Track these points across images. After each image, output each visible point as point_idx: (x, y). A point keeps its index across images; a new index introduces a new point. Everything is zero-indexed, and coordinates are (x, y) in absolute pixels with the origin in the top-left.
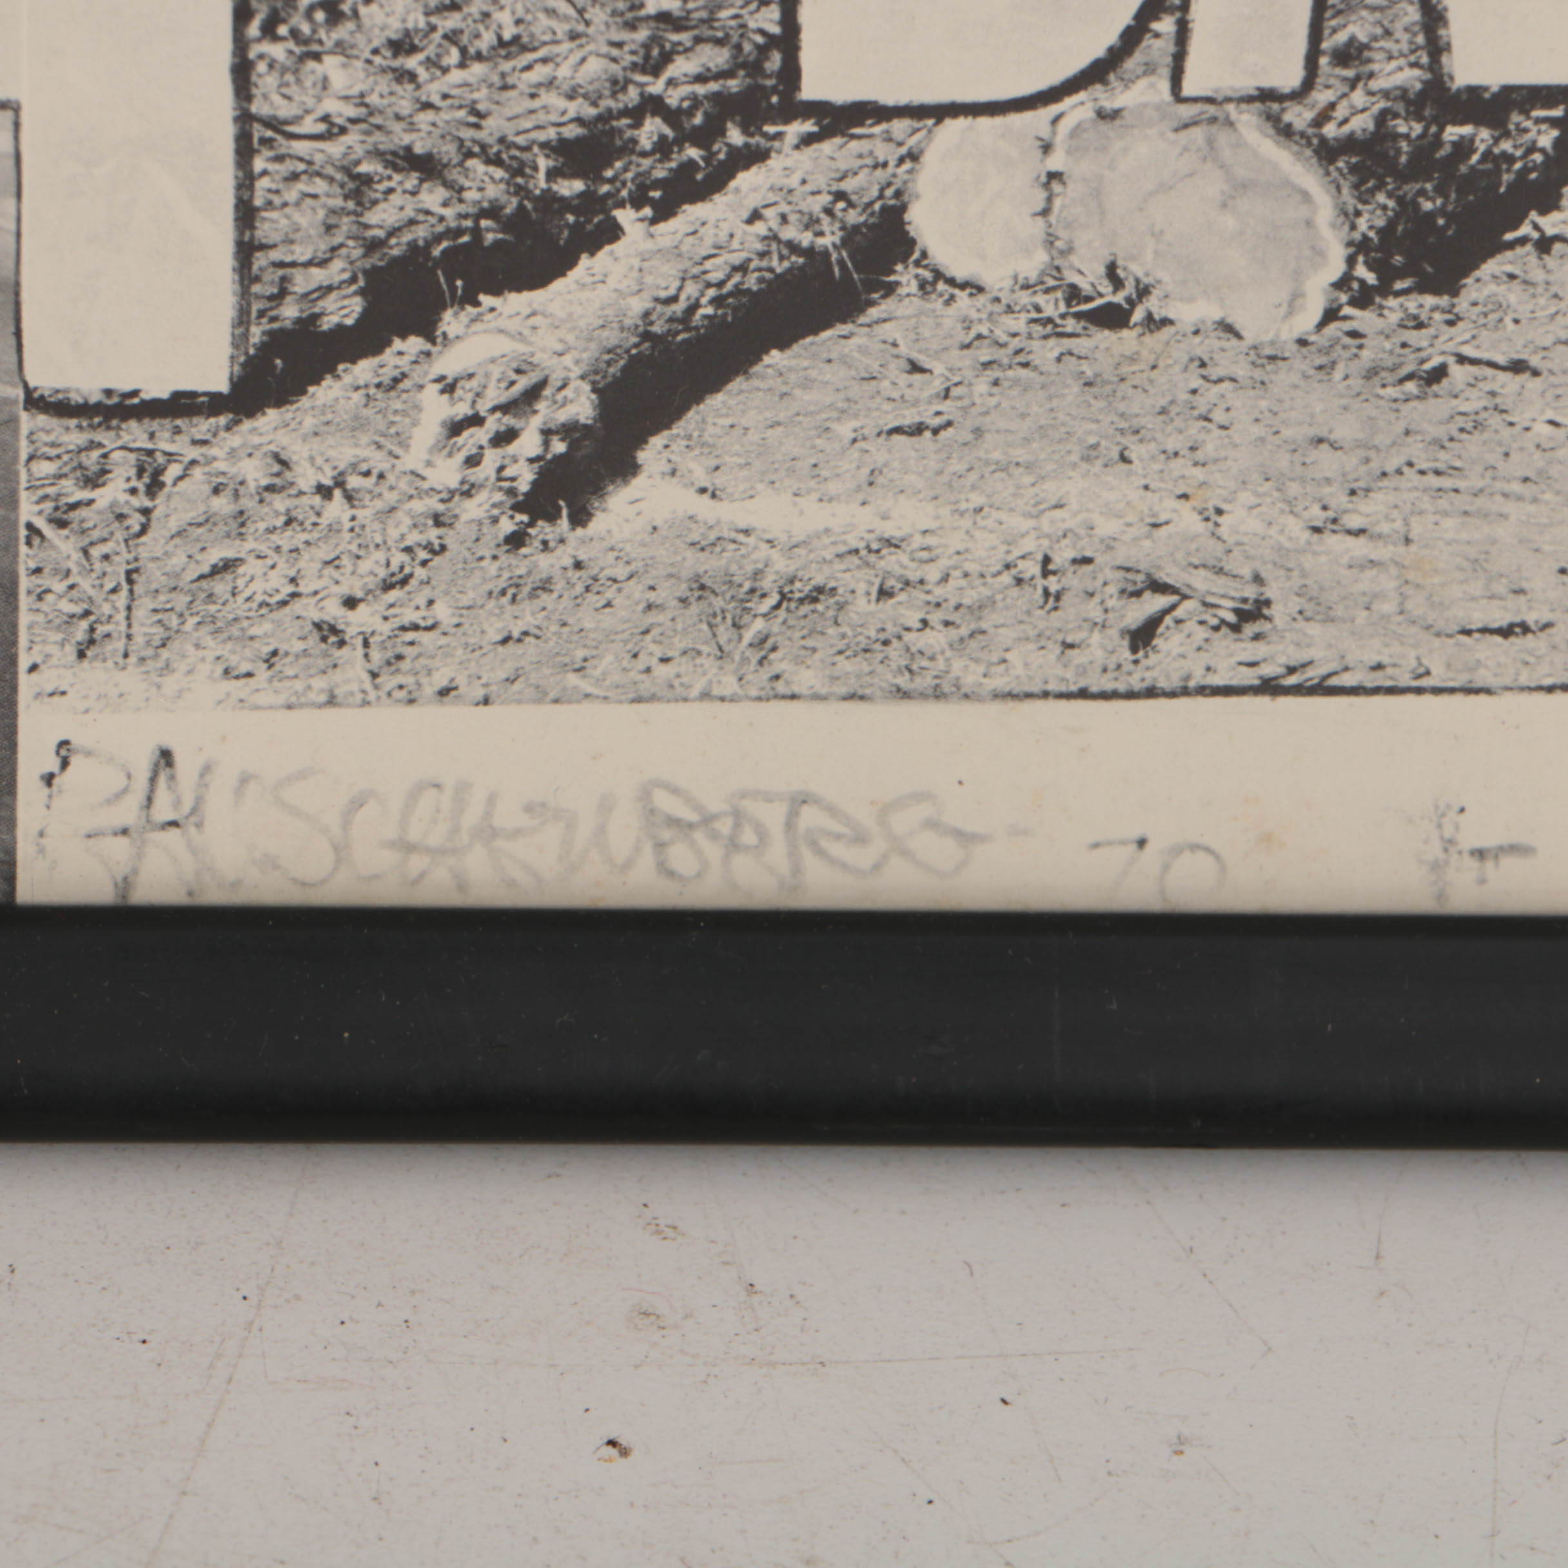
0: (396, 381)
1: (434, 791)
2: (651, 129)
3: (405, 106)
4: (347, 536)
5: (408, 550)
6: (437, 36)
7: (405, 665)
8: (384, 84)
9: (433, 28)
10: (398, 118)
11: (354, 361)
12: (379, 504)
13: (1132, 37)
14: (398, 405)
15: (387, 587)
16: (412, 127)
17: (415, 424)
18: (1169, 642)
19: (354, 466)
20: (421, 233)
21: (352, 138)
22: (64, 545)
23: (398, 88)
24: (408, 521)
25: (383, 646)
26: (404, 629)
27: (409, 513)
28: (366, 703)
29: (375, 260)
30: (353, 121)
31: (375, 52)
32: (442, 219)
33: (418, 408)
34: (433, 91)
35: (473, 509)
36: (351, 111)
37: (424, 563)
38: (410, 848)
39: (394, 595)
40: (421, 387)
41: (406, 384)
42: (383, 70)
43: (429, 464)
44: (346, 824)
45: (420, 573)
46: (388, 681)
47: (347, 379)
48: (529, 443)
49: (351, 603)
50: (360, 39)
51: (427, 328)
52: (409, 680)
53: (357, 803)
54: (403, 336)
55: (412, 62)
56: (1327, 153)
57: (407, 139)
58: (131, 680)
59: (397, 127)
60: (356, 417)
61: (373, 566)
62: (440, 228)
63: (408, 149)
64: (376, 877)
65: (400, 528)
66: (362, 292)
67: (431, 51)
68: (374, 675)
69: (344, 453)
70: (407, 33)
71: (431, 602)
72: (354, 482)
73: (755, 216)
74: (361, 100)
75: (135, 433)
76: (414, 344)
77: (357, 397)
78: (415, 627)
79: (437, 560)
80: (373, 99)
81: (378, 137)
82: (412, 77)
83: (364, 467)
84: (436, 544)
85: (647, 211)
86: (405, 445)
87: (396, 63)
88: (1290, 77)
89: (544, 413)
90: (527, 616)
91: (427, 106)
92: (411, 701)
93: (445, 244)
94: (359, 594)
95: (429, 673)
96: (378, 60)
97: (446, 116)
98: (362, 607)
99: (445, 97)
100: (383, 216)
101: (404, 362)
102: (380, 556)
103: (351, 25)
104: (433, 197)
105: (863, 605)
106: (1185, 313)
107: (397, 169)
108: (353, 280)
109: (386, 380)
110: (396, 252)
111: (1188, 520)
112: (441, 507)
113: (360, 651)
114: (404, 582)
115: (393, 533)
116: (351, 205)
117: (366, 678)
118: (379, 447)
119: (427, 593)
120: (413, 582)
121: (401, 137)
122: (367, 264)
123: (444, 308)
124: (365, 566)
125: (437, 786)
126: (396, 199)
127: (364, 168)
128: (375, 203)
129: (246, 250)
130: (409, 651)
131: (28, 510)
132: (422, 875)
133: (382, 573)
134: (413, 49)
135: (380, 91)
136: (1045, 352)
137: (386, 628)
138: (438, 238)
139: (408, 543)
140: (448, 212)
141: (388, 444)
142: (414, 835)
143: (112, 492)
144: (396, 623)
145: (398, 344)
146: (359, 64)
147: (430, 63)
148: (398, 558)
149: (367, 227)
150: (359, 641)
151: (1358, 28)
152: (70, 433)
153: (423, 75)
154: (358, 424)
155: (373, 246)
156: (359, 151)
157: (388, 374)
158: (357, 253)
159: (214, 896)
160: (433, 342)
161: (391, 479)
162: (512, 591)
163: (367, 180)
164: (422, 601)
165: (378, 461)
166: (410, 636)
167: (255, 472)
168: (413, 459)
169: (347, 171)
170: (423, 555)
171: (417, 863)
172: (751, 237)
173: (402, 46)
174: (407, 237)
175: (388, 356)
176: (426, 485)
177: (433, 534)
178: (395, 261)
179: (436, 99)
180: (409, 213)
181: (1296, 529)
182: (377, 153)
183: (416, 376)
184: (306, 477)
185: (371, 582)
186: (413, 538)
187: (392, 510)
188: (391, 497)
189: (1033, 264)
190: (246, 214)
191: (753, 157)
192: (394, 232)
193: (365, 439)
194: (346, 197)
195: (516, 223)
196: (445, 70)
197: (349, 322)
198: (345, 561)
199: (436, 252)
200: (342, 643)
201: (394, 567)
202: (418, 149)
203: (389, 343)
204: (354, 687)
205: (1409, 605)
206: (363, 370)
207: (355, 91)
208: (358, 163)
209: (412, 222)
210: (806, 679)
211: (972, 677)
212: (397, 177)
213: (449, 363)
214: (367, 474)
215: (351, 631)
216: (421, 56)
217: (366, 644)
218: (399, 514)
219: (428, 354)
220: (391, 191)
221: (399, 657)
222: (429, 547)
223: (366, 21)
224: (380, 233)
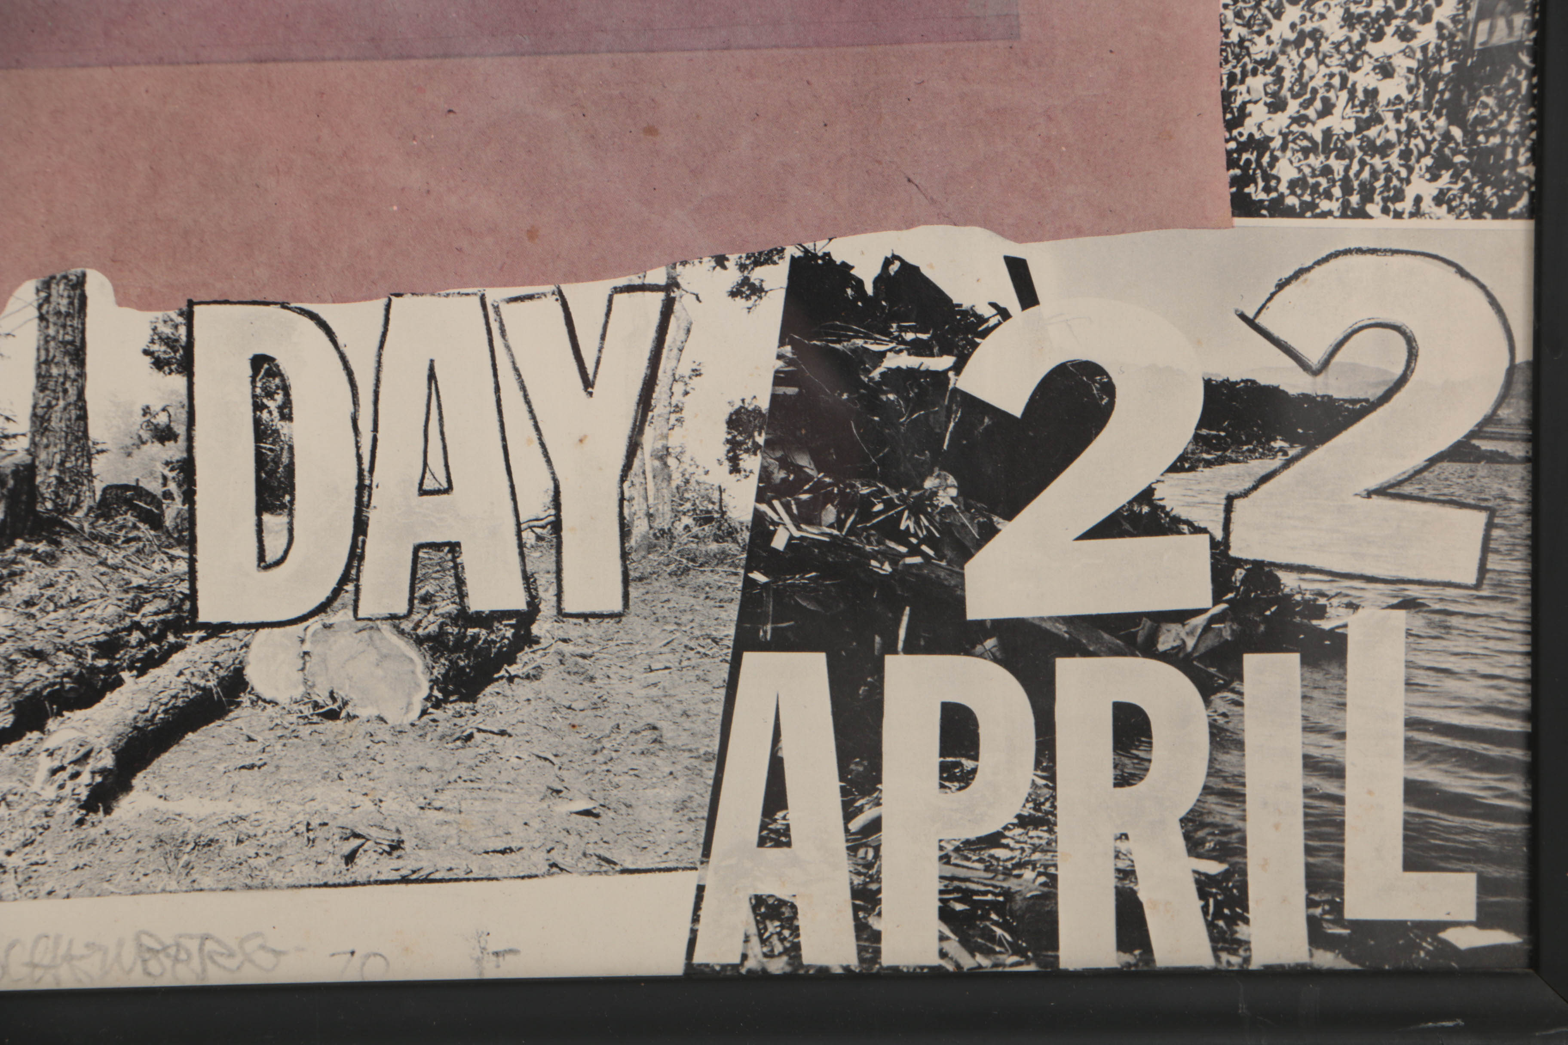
0: (28, 751)
1: (45, 939)
2: (136, 636)
3: (31, 630)
4: (7, 823)
5: (34, 828)
6: (44, 598)
7: (33, 881)
8: (22, 620)
9: (42, 595)
10: (28, 635)
11: (9, 743)
12: (21, 808)
13: (337, 592)
14: (28, 762)
15: (25, 845)
16: (34, 639)
17: (36, 770)
18: (362, 860)
19: (10, 790)
20: (38, 685)
21: (8, 644)
23: (27, 622)
24: (33, 815)
25: (23, 873)
26: (32, 864)
27: (34, 811)
28: (15, 900)
29: (18, 698)
30: (9, 637)
31: (18, 606)
32: (47, 678)
33: (37, 763)
34: (42, 623)
35: (61, 809)
36: (8, 632)
37: (41, 834)
38: (34, 966)
39: (27, 849)
40: (39, 754)
41: (32, 753)
42: (22, 614)
43: (42, 789)
44: (7, 955)
45: (39, 838)
46: (25, 889)
47: (7, 752)
48: (85, 778)
49: (9, 853)
50: (11, 601)
51: (41, 728)
52: (34, 888)
53: (12, 946)
54: (31, 731)
55: (33, 610)
56: (419, 641)
57: (32, 644)
59: (27, 638)
60: (11, 769)
61: (19, 836)
62: (46, 683)
63: (32, 648)
64: (19, 980)
65: (30, 818)
66: (13, 712)
67: (41, 605)
68: (19, 886)
70: (32, 598)
71: (44, 852)
72: (10, 798)
73: (181, 673)
74: (12, 627)
76: (36, 735)
77: (11, 759)
78: (37, 864)
79: (47, 832)
80: (17, 627)
81: (19, 643)
82: (33, 616)
83: (14, 791)
84: (46, 825)
85: (135, 672)
86: (32, 780)
87: (27, 611)
88: (402, 608)
89: (93, 764)
90: (86, 857)
91: (40, 629)
92: (35, 898)
93: (48, 690)
94: (12, 849)
95: (43, 884)
96: (19, 609)
97: (48, 633)
98: (14, 855)
99: (48, 624)
100: (22, 678)
101: (31, 743)
102: (21, 831)
103: (7, 595)
104: (43, 669)
105: (230, 847)
106: (365, 712)
107: (28, 657)
108: (9, 707)
109: (24, 751)
110: (27, 694)
111: (367, 805)
112: (48, 808)
113: (13, 875)
114: (32, 843)
115: (27, 821)
116: (8, 674)
117: (16, 887)
118: (21, 782)
119: (42, 848)
120: (36, 843)
121: (29, 643)
122: (15, 699)
123: (48, 717)
124: (15, 836)
125: (47, 937)
126: (27, 670)
127: (13, 657)
128: (18, 672)
130: (35, 875)
132: (40, 979)
133: (22, 839)
134: (34, 604)
135: (20, 623)
136: (305, 731)
137: (24, 864)
138: (45, 687)
139: (34, 825)
140: (50, 675)
141: (25, 780)
142: (37, 960)
144: (29, 862)
145: (29, 735)
146: (11, 612)
147: (42, 610)
148: (30, 832)
149: (15, 683)
150: (12, 871)
151: (429, 587)
153: (38, 615)
154: (12, 772)
155: (17, 691)
156: (11, 650)
157: (24, 749)
158: (11, 695)
160: (43, 732)
161: (26, 796)
162: (79, 845)
163: (14, 662)
164: (39, 851)
165: (21, 788)
166: (35, 868)
168: (35, 787)
169: (6, 658)
170: (40, 830)
171: (38, 973)
172: (178, 684)
173: (29, 603)
174: (32, 687)
175: (24, 740)
176: (41, 798)
177: (44, 821)
178: (28, 697)
179: (44, 626)
180: (33, 676)
181: (413, 808)
182: (19, 651)
183: (36, 750)
185: (18, 843)
186: (36, 823)
187: (27, 810)
188: (26, 804)
189: (298, 692)
191: (178, 647)
192: (27, 685)
193: (15, 778)
194: (6, 670)
195: (79, 679)
196: (48, 613)
197: (8, 726)
198: (7, 834)
199: (45, 693)
200: (5, 872)
201: (28, 837)
202: (37, 648)
203: (24, 735)
204: (10, 892)
205: (462, 841)
206: (14, 747)
207: (9, 624)
208: (11, 655)
209: (35, 680)
210: (206, 881)
211: (276, 877)
212: (28, 661)
213: (51, 743)
214: (15, 794)
215: (9, 867)
216: (37, 607)
217: (16, 872)
218: (30, 812)
219: (41, 739)
220: (25, 667)
221: (30, 878)
222: (42, 827)
223: (14, 593)
224: (20, 686)
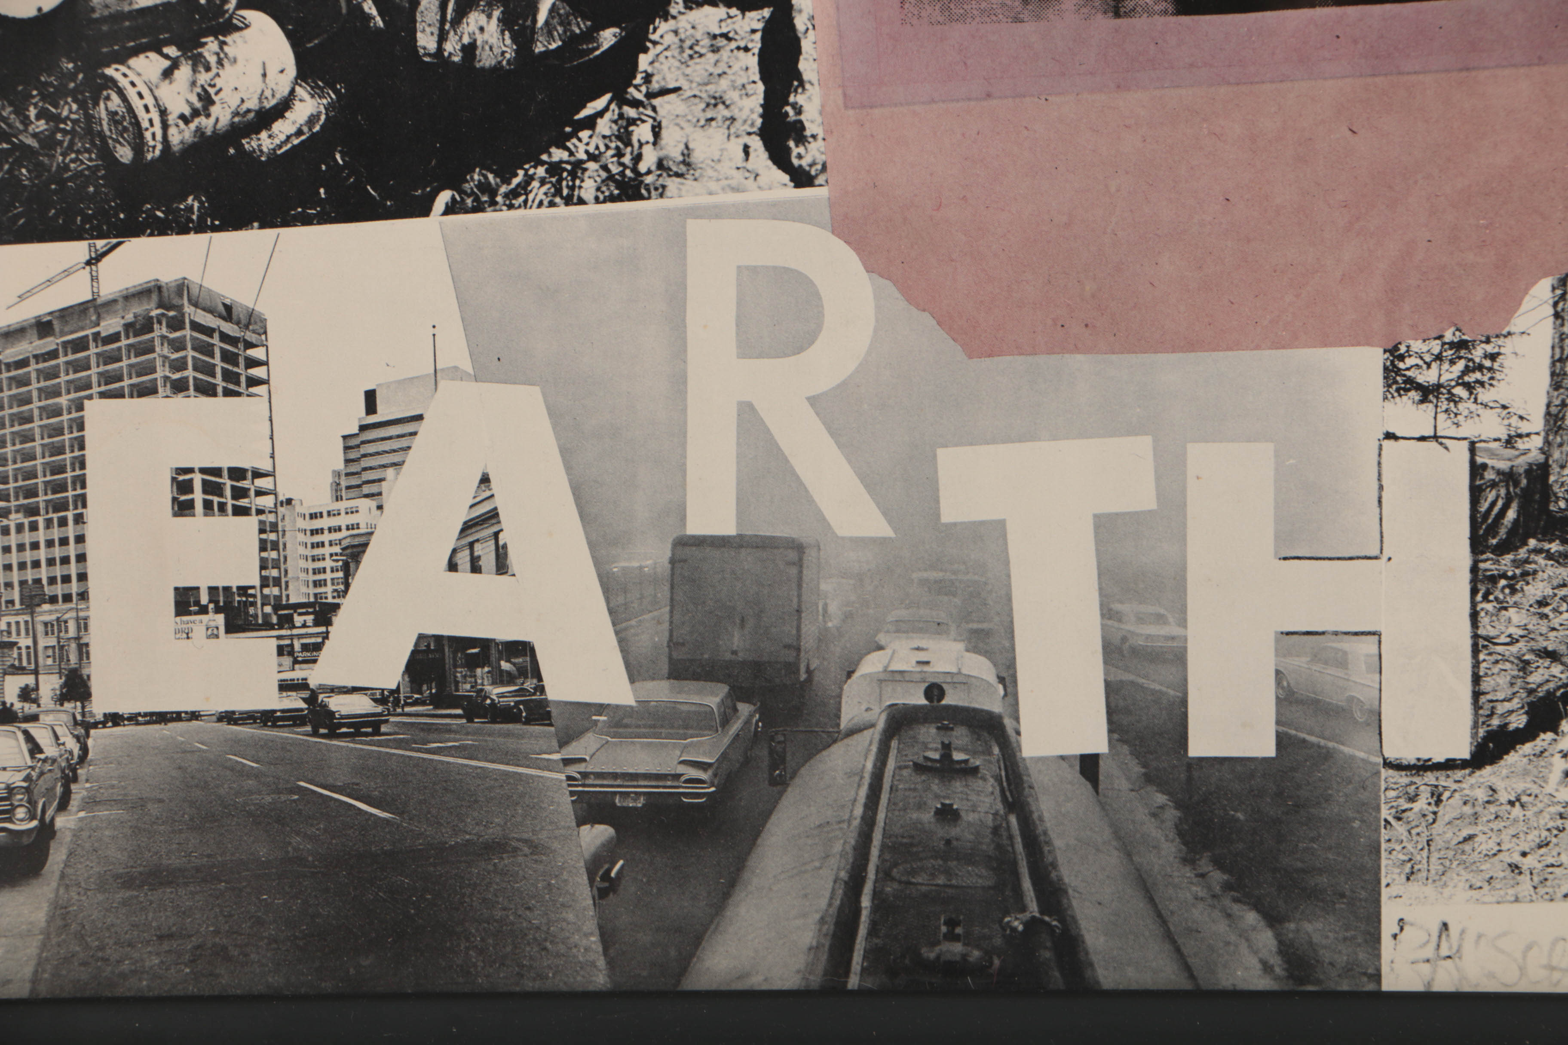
0: (1542, 752)
1: (1562, 942)
3: (1544, 630)
4: (1522, 823)
5: (1549, 830)
6: (1557, 598)
7: (1548, 883)
8: (1535, 620)
9: (1555, 595)
10: (1541, 635)
11: (1523, 744)
12: (1535, 809)
14: (1543, 763)
15: (1540, 847)
16: (1547, 639)
17: (1550, 772)
19: (1524, 791)
20: (1551, 686)
21: (1521, 644)
22: (1400, 828)
23: (1540, 622)
24: (1548, 817)
25: (1539, 875)
26: (1548, 866)
27: (1549, 813)
28: (1532, 901)
29: (1532, 698)
30: (1522, 637)
31: (1531, 606)
32: (1560, 679)
33: (1551, 764)
34: (1555, 623)
36: (1521, 632)
37: (1556, 836)
38: (1552, 968)
39: (1543, 851)
40: (1552, 755)
41: (1546, 754)
42: (1534, 614)
43: (1557, 790)
44: (1524, 957)
45: (1554, 840)
46: (1541, 891)
47: (1521, 752)
49: (1524, 854)
50: (1524, 600)
51: (1555, 729)
52: (1550, 890)
53: (1529, 947)
54: (1544, 732)
55: (1547, 610)
57: (1545, 644)
58: (1429, 890)
59: (1540, 639)
60: (1525, 770)
61: (1534, 837)
62: (1560, 683)
63: (1545, 648)
64: (1538, 982)
65: (1545, 820)
66: (1526, 713)
67: (1555, 605)
68: (1535, 888)
69: (1520, 786)
70: (1545, 597)
71: (1559, 854)
72: (1524, 799)
74: (1525, 627)
75: (1430, 777)
76: (1549, 736)
77: (1525, 760)
78: (1553, 866)
79: (1562, 835)
80: (1530, 627)
81: (1532, 643)
82: (1546, 616)
83: (1529, 792)
84: (1561, 827)
86: (1546, 782)
87: (1540, 611)
91: (1554, 629)
92: (1552, 900)
93: (1562, 690)
94: (1527, 850)
95: (1559, 886)
96: (1532, 609)
97: (1561, 633)
98: (1529, 856)
99: (1561, 625)
100: (1535, 678)
101: (1545, 744)
102: (1536, 833)
103: (1520, 595)
104: (1556, 669)
107: (1541, 657)
108: (1523, 707)
109: (1538, 752)
110: (1541, 694)
112: (1562, 810)
113: (1529, 876)
114: (1547, 844)
115: (1542, 822)
116: (1521, 674)
117: (1532, 889)
118: (1535, 783)
119: (1557, 849)
120: (1551, 845)
121: (1542, 643)
122: (1529, 700)
123: (1561, 719)
124: (1530, 837)
125: (1564, 940)
126: (1541, 671)
127: (1527, 657)
128: (1531, 672)
129: (1477, 695)
130: (1550, 877)
131: (1385, 813)
132: (1559, 982)
133: (1538, 840)
134: (1547, 604)
135: (1533, 623)
137: (1539, 866)
138: (1559, 688)
139: (1549, 826)
140: (1563, 676)
141: (1539, 782)
142: (1555, 963)
143: (1421, 805)
144: (1544, 863)
145: (1542, 736)
146: (1524, 611)
147: (1555, 610)
148: (1545, 834)
149: (1528, 683)
150: (1528, 873)
152: (1403, 779)
153: (1551, 615)
154: (1526, 773)
155: (1531, 692)
156: (1524, 650)
157: (1538, 750)
158: (1524, 695)
159: (1467, 989)
160: (1557, 733)
161: (1540, 797)
163: (1528, 663)
164: (1555, 853)
165: (1535, 789)
166: (1550, 870)
167: (1481, 795)
168: (1550, 788)
169: (1519, 658)
170: (1555, 832)
171: (1556, 976)
173: (1542, 603)
174: (1545, 688)
175: (1538, 741)
176: (1556, 800)
177: (1559, 823)
178: (1541, 698)
179: (1557, 626)
180: (1546, 677)
182: (1532, 651)
183: (1550, 751)
184: (1503, 797)
185: (1533, 845)
186: (1551, 824)
187: (1541, 811)
188: (1540, 806)
190: (1476, 679)
192: (1540, 685)
193: (1529, 779)
194: (1519, 670)
196: (1561, 613)
197: (1521, 726)
198: (1522, 835)
199: (1558, 694)
200: (1521, 873)
201: (1543, 838)
202: (1550, 648)
203: (1538, 736)
204: (1526, 893)
206: (1527, 748)
207: (1522, 623)
208: (1524, 655)
209: (1548, 681)
212: (1541, 661)
214: (1530, 795)
215: (1524, 868)
216: (1550, 607)
217: (1531, 874)
218: (1545, 814)
219: (1555, 740)
220: (1538, 667)
221: (1546, 880)
222: (1558, 829)
223: (1527, 593)
224: (1534, 686)
